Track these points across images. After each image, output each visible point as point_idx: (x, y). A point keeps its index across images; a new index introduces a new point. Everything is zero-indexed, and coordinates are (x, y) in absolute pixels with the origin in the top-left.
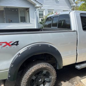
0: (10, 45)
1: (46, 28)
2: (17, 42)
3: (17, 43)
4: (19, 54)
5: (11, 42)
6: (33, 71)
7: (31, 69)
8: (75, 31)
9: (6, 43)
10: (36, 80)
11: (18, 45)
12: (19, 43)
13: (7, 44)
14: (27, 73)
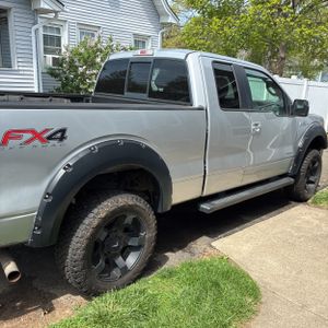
0: (42, 140)
1: (103, 95)
2: (63, 131)
3: (61, 134)
4: (68, 165)
5: (47, 130)
6: (103, 215)
7: (96, 211)
8: (201, 109)
9: (33, 132)
10: (106, 243)
11: (65, 141)
12: (67, 134)
13: (37, 135)
14: (86, 221)
